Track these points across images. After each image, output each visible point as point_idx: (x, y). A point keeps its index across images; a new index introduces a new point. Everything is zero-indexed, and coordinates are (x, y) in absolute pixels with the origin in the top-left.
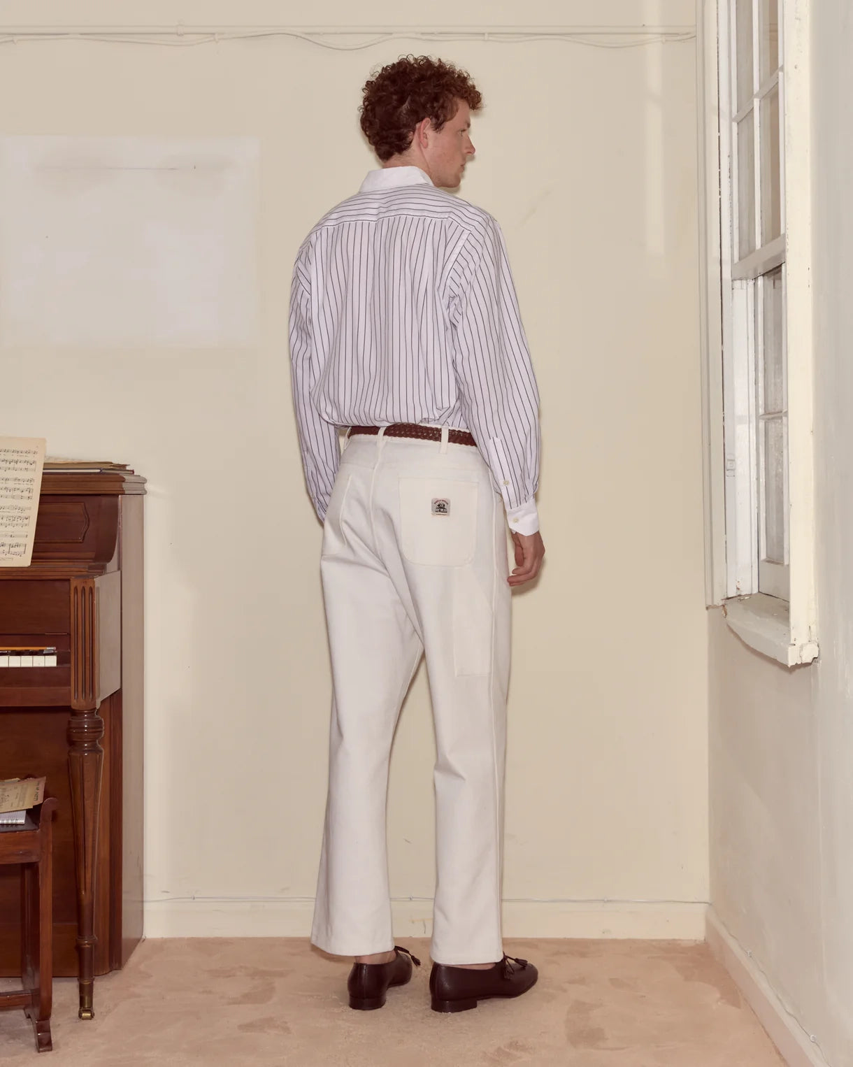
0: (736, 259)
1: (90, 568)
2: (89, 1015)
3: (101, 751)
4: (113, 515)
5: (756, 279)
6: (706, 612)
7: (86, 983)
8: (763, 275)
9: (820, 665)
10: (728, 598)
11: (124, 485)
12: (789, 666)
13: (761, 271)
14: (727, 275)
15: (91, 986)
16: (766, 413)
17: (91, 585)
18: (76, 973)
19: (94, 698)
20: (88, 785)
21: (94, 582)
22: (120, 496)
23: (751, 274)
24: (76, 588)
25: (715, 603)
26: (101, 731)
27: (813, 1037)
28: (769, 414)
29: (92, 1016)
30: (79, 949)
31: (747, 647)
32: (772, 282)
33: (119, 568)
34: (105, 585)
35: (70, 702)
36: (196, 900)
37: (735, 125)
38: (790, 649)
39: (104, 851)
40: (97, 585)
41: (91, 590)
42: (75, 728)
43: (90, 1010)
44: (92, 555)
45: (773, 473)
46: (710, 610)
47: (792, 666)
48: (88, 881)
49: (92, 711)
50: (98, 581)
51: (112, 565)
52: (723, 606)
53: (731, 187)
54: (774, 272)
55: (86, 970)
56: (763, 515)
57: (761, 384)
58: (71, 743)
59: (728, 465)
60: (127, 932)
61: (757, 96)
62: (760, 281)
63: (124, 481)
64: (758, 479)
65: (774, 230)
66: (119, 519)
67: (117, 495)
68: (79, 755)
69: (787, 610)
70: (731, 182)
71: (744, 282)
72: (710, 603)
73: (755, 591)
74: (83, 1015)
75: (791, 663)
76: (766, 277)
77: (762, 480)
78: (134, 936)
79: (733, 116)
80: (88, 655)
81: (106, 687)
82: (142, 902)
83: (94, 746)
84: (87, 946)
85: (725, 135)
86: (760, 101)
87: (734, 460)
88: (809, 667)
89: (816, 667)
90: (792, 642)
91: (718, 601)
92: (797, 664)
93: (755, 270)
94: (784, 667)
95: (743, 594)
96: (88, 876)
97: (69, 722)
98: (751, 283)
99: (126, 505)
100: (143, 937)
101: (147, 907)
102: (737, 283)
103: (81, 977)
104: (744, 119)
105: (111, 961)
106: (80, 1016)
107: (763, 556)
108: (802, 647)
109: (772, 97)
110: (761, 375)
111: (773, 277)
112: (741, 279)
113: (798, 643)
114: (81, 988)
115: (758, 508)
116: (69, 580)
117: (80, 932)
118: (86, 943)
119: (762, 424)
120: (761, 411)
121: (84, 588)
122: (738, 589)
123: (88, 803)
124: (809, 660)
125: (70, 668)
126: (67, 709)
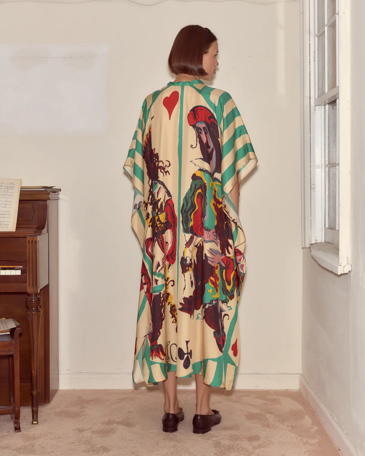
0: (317, 97)
1: (35, 232)
2: (36, 422)
3: (40, 311)
4: (45, 209)
5: (325, 105)
6: (302, 250)
7: (35, 409)
8: (328, 104)
9: (351, 274)
10: (312, 244)
11: (50, 196)
12: (339, 274)
13: (327, 102)
14: (313, 104)
15: (37, 411)
16: (329, 164)
17: (35, 240)
18: (31, 405)
19: (37, 288)
20: (35, 326)
21: (37, 238)
22: (48, 201)
23: (323, 103)
24: (29, 241)
25: (306, 246)
26: (40, 303)
27: (346, 432)
28: (330, 164)
29: (38, 423)
30: (32, 395)
31: (320, 265)
32: (332, 107)
33: (48, 232)
34: (41, 240)
35: (27, 290)
36: (81, 373)
37: (316, 38)
38: (339, 267)
39: (42, 354)
40: (38, 240)
41: (36, 242)
42: (29, 301)
43: (36, 420)
44: (36, 226)
45: (331, 190)
46: (303, 249)
47: (340, 275)
48: (35, 366)
49: (36, 294)
50: (39, 238)
51: (44, 231)
52: (309, 247)
53: (315, 65)
54: (333, 102)
55: (35, 403)
56: (327, 208)
57: (327, 151)
58: (27, 307)
59: (312, 187)
60: (52, 387)
61: (326, 25)
62: (327, 106)
63: (50, 194)
64: (325, 193)
65: (334, 84)
66: (48, 211)
67: (46, 200)
68: (30, 313)
69: (338, 250)
70: (315, 63)
71: (320, 107)
72: (303, 246)
73: (323, 241)
74: (34, 422)
75: (339, 273)
76: (329, 105)
77: (327, 193)
78: (55, 388)
79: (316, 34)
80: (34, 270)
81: (42, 283)
82: (58, 374)
83: (37, 309)
84: (35, 394)
85: (312, 42)
86: (328, 28)
87: (315, 185)
88: (347, 275)
89: (350, 275)
90: (340, 264)
91: (307, 245)
92: (342, 274)
93: (325, 102)
94: (336, 275)
95: (318, 242)
96: (35, 364)
97: (27, 299)
98: (323, 107)
99: (51, 204)
100: (59, 389)
101: (61, 377)
102: (317, 107)
103: (33, 406)
104: (321, 36)
105: (45, 400)
106: (32, 423)
107: (327, 226)
108: (344, 267)
109: (333, 26)
110: (327, 147)
111: (332, 105)
112: (318, 105)
113: (343, 265)
114: (33, 411)
115: (325, 205)
116: (26, 237)
117: (32, 388)
118: (35, 393)
119: (327, 169)
120: (327, 163)
121: (32, 241)
122: (316, 240)
123: (35, 333)
124: (347, 272)
125: (27, 276)
126: (26, 293)
